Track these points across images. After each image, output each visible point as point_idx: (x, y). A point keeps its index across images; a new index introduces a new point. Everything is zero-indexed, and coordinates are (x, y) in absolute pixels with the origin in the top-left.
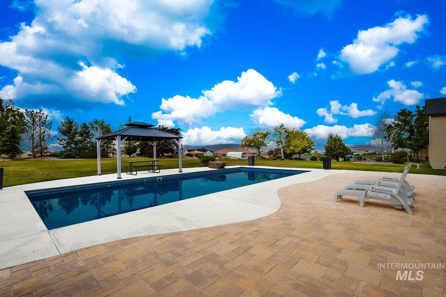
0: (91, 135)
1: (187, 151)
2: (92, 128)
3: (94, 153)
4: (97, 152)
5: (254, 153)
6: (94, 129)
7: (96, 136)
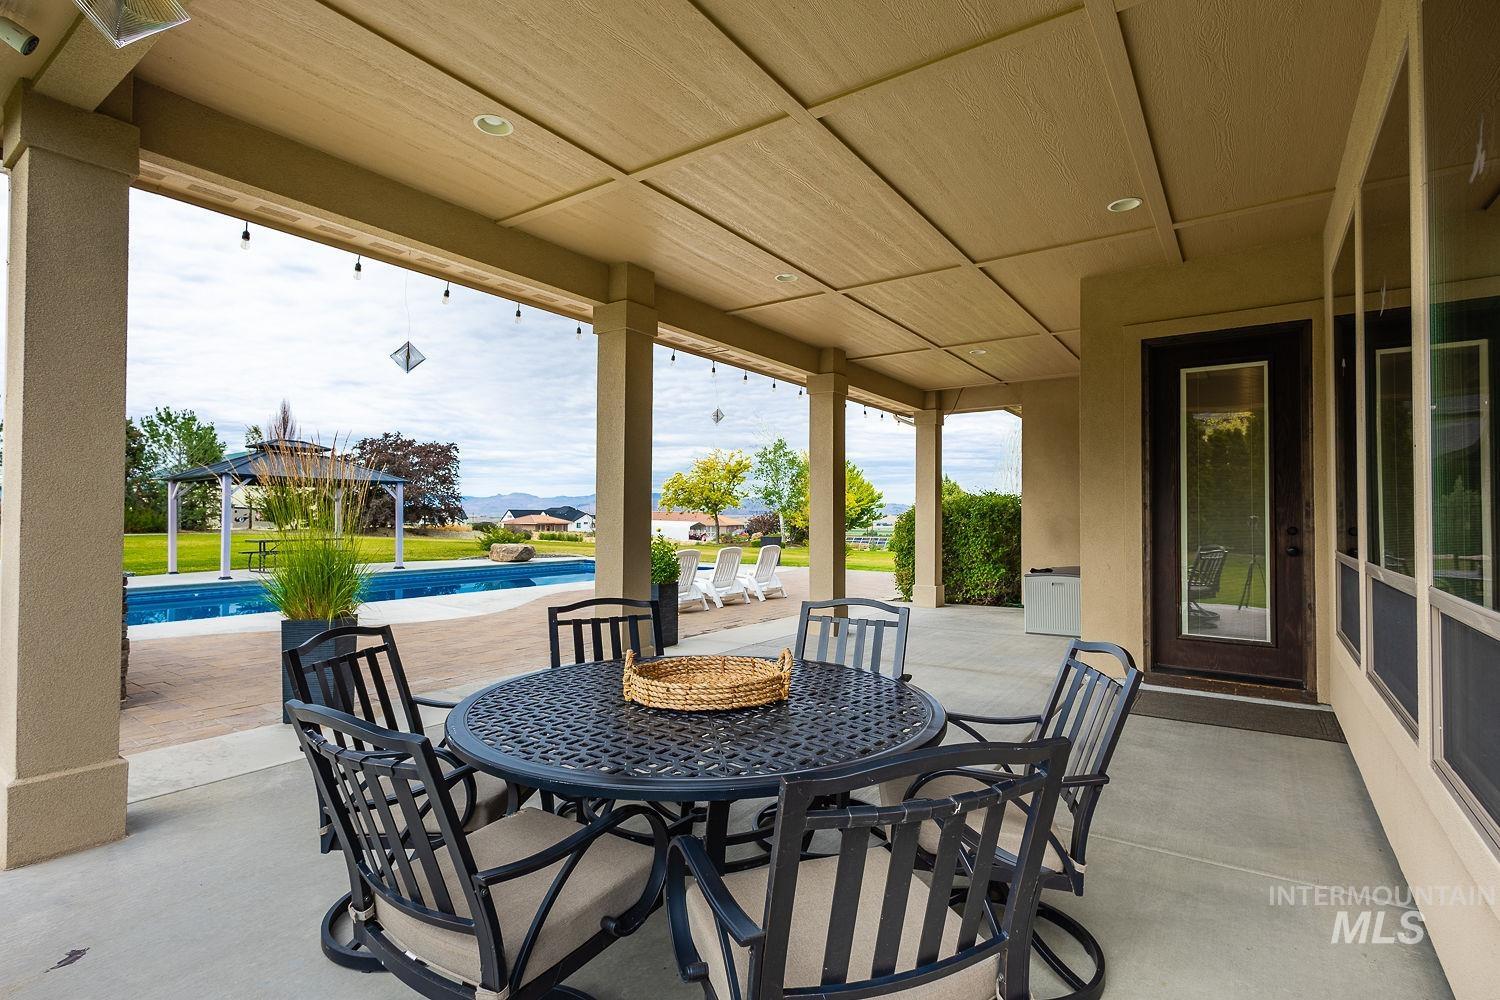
0: (147, 460)
1: (509, 513)
2: (152, 437)
3: (156, 516)
4: (166, 512)
5: (732, 526)
6: (159, 441)
7: (165, 461)
